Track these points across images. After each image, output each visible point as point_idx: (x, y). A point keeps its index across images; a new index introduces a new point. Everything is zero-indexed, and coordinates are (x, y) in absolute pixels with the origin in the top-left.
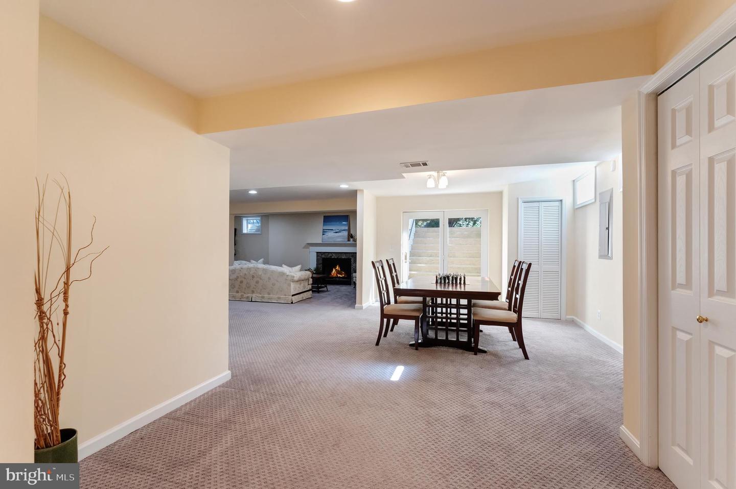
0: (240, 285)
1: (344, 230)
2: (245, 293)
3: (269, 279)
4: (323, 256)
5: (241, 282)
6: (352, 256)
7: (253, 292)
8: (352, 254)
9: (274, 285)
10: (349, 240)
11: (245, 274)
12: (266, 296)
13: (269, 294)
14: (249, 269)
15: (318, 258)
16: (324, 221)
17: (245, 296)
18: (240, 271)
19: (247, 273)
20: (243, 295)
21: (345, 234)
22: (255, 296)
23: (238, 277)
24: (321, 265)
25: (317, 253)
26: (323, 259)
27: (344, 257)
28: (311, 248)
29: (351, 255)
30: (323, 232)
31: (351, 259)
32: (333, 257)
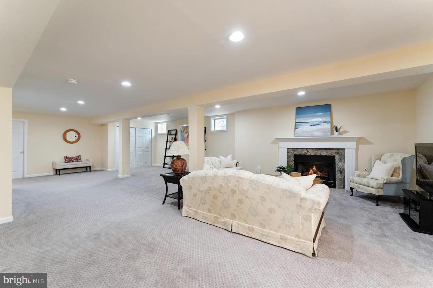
0: (212, 202)
1: (325, 122)
2: (220, 215)
3: (263, 199)
4: (296, 153)
5: (215, 197)
6: (338, 153)
7: (233, 216)
8: (337, 151)
9: (272, 211)
10: (332, 134)
11: (221, 185)
12: (257, 228)
13: (262, 226)
14: (226, 178)
15: (289, 154)
16: (296, 114)
17: (219, 220)
18: (213, 179)
19: (223, 184)
20: (218, 218)
21: (328, 126)
22: (237, 225)
23: (210, 189)
24: (293, 162)
25: (288, 148)
26: (296, 156)
27: (324, 153)
28: (280, 143)
29: (334, 151)
30: (296, 125)
31: (334, 157)
32: (309, 154)
